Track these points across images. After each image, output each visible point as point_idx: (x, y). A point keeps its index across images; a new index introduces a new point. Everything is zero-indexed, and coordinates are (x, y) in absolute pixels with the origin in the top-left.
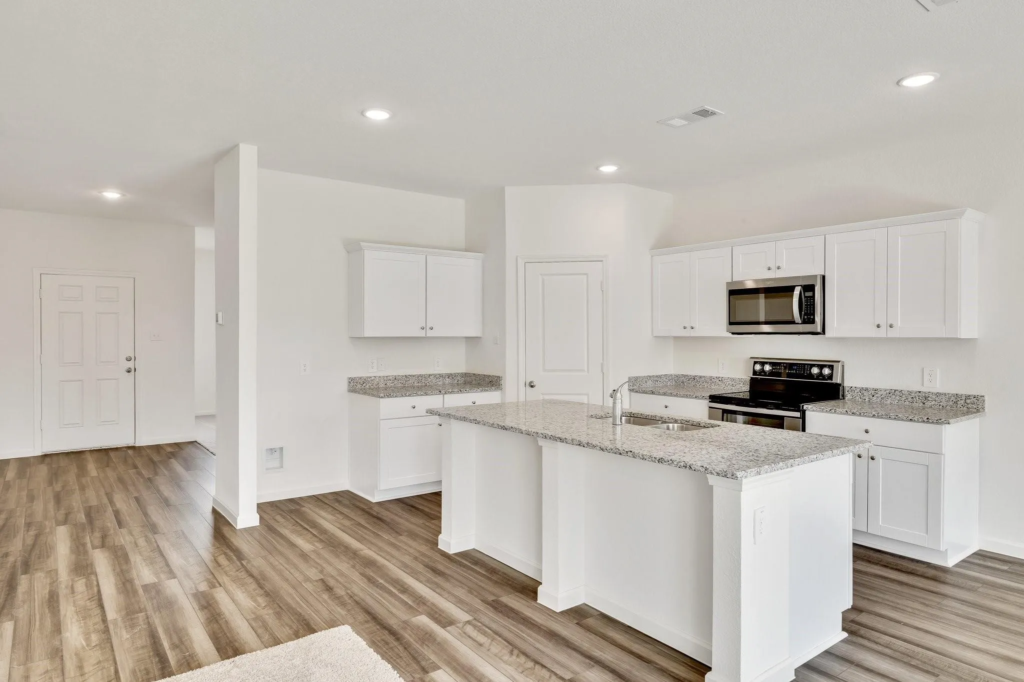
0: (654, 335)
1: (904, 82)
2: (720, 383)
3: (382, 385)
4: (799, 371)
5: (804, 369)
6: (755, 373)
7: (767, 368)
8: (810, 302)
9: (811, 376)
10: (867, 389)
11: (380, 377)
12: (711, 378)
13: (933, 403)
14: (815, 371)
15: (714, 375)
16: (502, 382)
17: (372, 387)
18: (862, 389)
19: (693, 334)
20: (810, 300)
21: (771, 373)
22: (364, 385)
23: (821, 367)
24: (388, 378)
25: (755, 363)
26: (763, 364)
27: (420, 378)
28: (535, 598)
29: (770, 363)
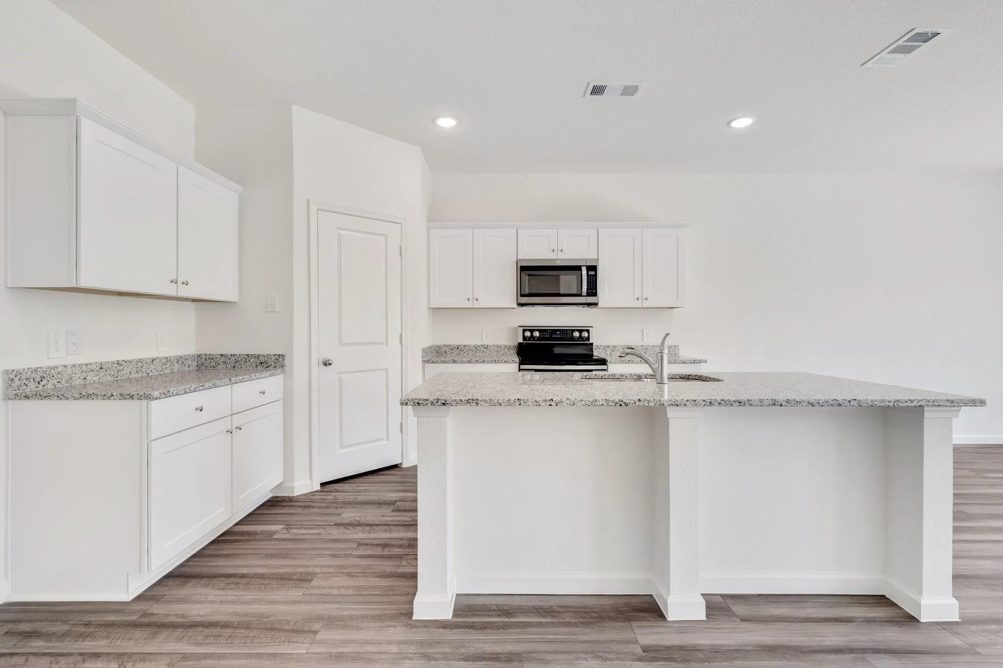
0: (431, 307)
1: (733, 123)
2: (485, 350)
3: (78, 382)
4: (563, 335)
5: (567, 334)
6: (524, 338)
7: (537, 334)
8: (593, 279)
9: (573, 339)
10: (608, 347)
11: (74, 366)
12: (476, 347)
13: (651, 352)
14: (576, 334)
15: (479, 343)
16: (287, 362)
17: (59, 385)
18: (605, 347)
19: (476, 305)
20: (593, 277)
21: (539, 339)
22: (44, 382)
23: (580, 331)
24: (89, 367)
25: (524, 331)
26: (532, 331)
27: (139, 364)
28: (661, 616)
29: (538, 330)
